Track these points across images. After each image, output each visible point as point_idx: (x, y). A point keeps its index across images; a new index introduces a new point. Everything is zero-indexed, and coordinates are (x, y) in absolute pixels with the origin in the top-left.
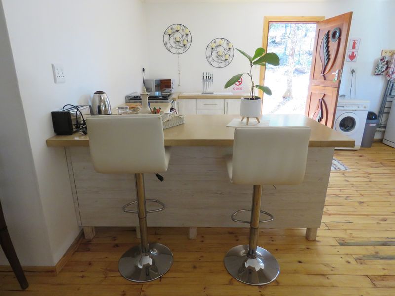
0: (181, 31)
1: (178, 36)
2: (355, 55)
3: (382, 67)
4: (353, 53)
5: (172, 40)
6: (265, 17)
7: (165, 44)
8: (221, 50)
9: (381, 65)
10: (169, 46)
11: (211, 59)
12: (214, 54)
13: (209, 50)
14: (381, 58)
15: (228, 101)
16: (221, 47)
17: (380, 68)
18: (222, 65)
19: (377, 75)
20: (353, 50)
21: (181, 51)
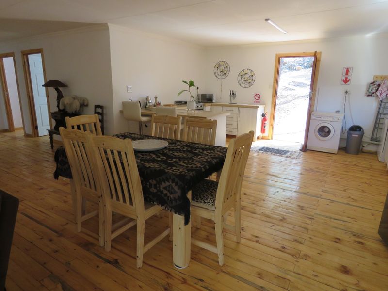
0: (224, 65)
1: (222, 68)
2: (349, 80)
3: (372, 90)
4: (346, 78)
5: (219, 71)
6: (277, 55)
7: (215, 73)
8: (247, 76)
9: (371, 88)
10: (217, 74)
11: (241, 82)
12: (243, 79)
13: (240, 77)
14: (372, 81)
15: (240, 108)
16: (247, 75)
17: (370, 90)
18: (247, 86)
19: (369, 95)
20: (347, 76)
21: (223, 77)
